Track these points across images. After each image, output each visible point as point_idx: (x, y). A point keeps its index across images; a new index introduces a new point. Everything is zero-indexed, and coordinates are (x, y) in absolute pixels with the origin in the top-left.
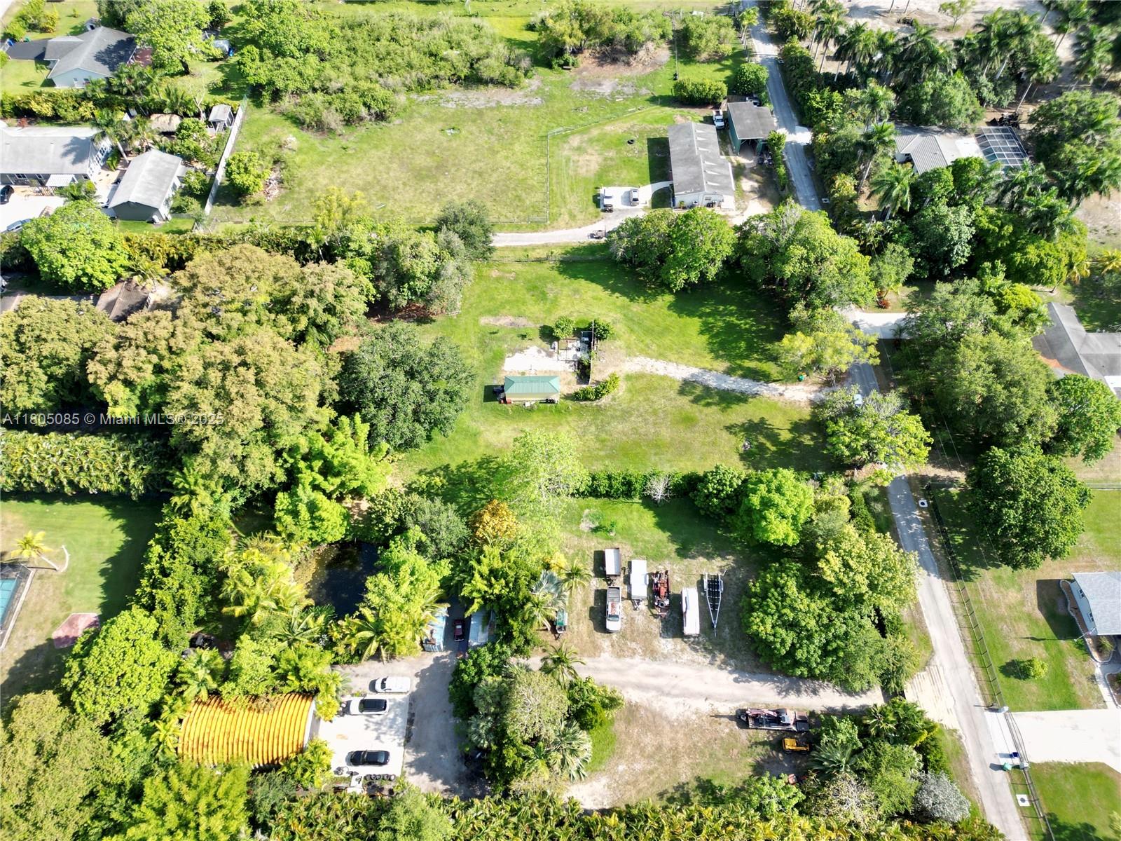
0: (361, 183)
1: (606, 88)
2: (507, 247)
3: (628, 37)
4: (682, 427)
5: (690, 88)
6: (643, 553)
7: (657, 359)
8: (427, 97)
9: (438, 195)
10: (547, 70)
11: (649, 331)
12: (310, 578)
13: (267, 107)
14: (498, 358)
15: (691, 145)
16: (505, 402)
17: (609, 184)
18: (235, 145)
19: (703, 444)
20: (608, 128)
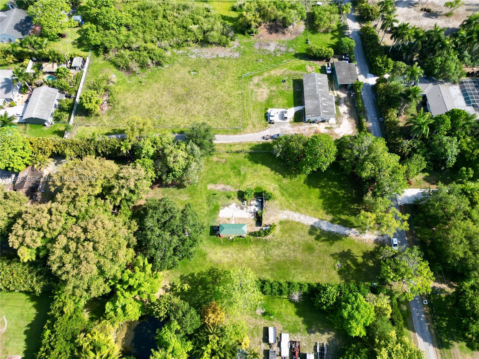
0: (148, 103)
1: (272, 48)
2: (221, 144)
3: (284, 18)
4: (307, 253)
5: (315, 51)
6: (287, 329)
7: (295, 212)
8: (181, 52)
9: (187, 111)
10: (242, 36)
11: (291, 195)
12: (124, 336)
13: (102, 57)
14: (216, 209)
15: (315, 88)
16: (220, 236)
17: (272, 107)
18: (85, 79)
19: (318, 264)
20: (273, 72)
